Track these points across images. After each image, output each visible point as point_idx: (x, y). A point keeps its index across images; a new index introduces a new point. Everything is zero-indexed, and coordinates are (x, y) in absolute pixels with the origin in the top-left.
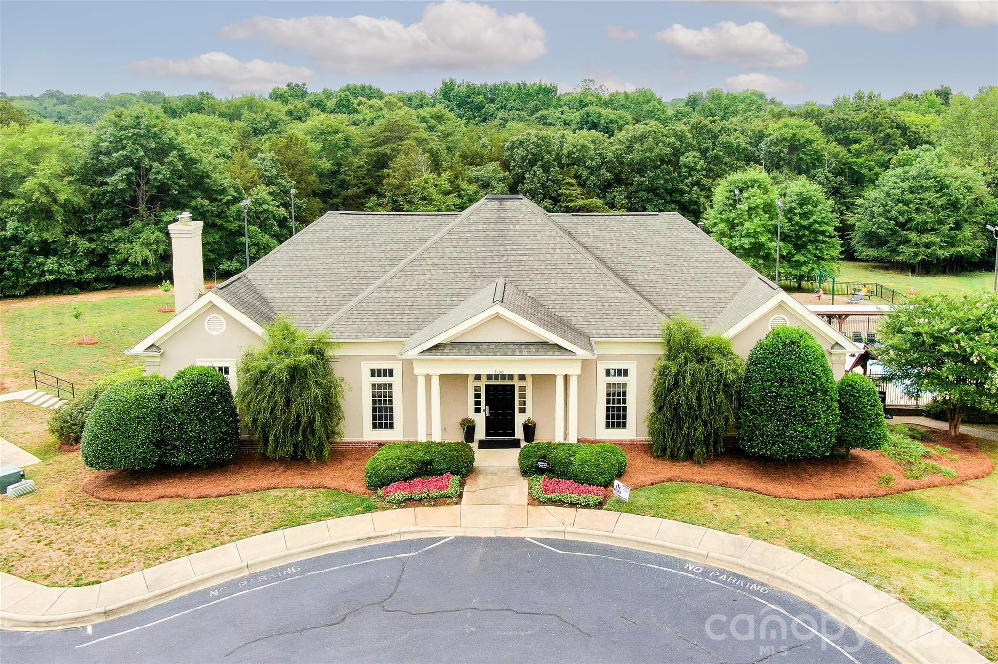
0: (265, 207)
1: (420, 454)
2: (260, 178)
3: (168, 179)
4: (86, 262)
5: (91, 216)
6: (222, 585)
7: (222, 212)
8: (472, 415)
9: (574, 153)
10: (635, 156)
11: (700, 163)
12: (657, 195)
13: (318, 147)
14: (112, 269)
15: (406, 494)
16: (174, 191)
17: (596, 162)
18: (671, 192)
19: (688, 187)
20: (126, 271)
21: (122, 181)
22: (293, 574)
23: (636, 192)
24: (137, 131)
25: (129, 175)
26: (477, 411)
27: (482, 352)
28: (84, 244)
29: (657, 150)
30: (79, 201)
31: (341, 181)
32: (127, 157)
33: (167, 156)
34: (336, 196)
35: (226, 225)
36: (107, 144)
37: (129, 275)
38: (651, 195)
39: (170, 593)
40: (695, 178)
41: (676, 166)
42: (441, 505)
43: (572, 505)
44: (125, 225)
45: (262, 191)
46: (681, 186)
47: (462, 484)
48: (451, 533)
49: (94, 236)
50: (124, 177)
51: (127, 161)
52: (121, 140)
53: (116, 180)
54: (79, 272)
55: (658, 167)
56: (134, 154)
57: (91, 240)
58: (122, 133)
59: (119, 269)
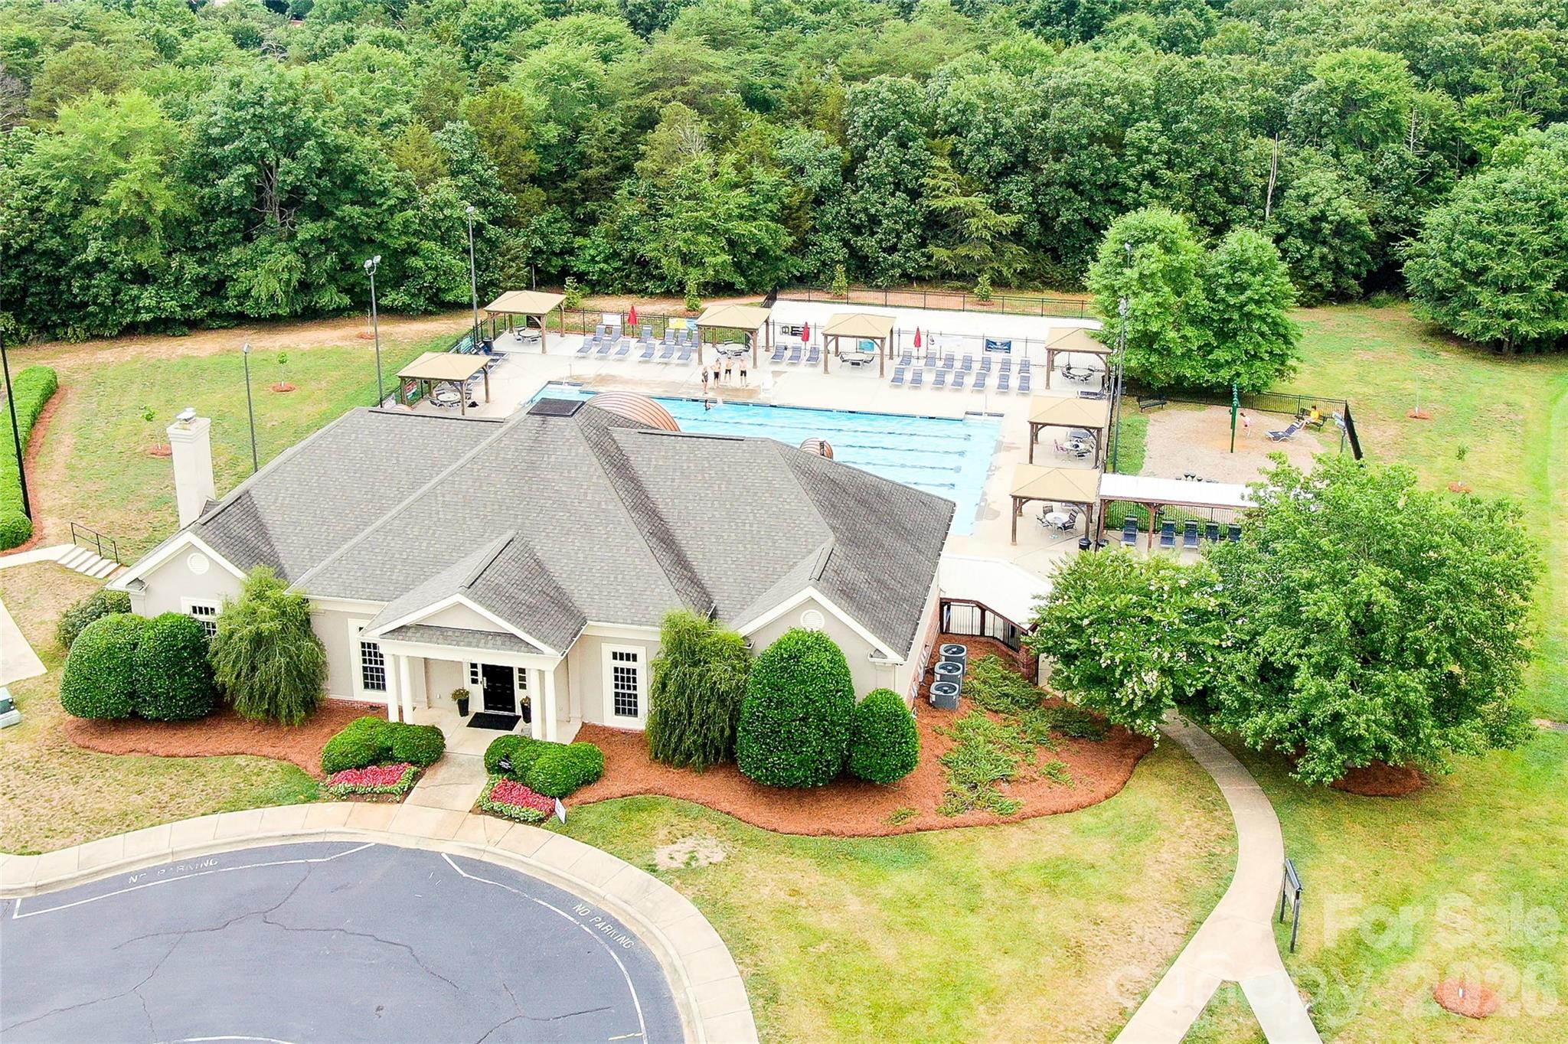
0: (447, 212)
1: (381, 738)
2: (444, 163)
3: (301, 181)
4: (195, 293)
5: (201, 228)
6: (143, 871)
7: (382, 222)
8: (468, 685)
9: (952, 115)
10: (1051, 126)
11: (1159, 141)
12: (1081, 193)
13: (541, 103)
14: (230, 304)
15: (350, 786)
16: (311, 196)
17: (985, 135)
18: (1105, 188)
19: (1135, 180)
20: (249, 307)
21: (239, 184)
22: (209, 868)
23: (1048, 185)
24: (259, 110)
25: (247, 177)
26: (474, 681)
27: (446, 638)
28: (192, 269)
29: (1084, 121)
30: (180, 209)
31: (580, 153)
32: (245, 150)
33: (300, 146)
34: (572, 177)
35: (388, 241)
36: (217, 130)
37: (253, 314)
38: (1070, 193)
39: (97, 873)
40: (1147, 166)
41: (1117, 144)
42: (383, 802)
43: (511, 818)
44: (248, 238)
45: (444, 189)
46: (1123, 178)
47: (416, 777)
48: (373, 839)
49: (207, 255)
50: (241, 179)
51: (246, 157)
52: (237, 124)
53: (231, 184)
54: (184, 307)
55: (1084, 147)
56: (256, 144)
57: (201, 262)
58: (237, 114)
59: (241, 304)
